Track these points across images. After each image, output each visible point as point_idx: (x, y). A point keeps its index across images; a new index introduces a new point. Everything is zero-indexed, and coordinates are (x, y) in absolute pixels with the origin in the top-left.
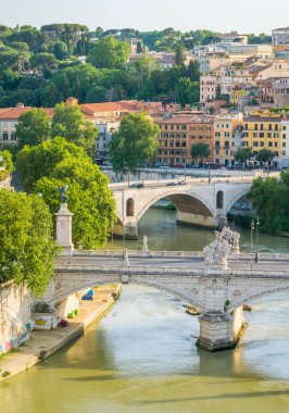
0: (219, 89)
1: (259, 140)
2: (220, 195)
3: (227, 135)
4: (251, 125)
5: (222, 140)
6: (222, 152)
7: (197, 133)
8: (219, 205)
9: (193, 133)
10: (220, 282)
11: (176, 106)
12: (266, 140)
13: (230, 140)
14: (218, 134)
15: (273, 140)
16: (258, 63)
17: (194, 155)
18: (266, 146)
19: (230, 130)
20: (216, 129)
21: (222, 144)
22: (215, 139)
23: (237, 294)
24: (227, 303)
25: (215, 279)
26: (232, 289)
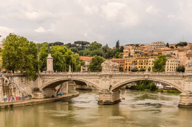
0: (129, 54)
3: (130, 64)
4: (138, 61)
5: (128, 66)
10: (108, 78)
12: (143, 66)
14: (127, 64)
15: (146, 66)
16: (144, 46)
18: (143, 68)
20: (126, 62)
22: (126, 66)
23: (115, 82)
24: (111, 86)
25: (106, 76)
26: (113, 80)
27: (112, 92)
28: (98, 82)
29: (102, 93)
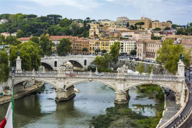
0: (95, 33)
1: (103, 47)
2: (85, 61)
3: (93, 45)
4: (101, 42)
5: (92, 47)
6: (92, 50)
7: (85, 44)
8: (85, 64)
9: (83, 44)
11: (83, 38)
12: (105, 47)
13: (95, 47)
14: (91, 45)
15: (107, 47)
17: (83, 51)
18: (105, 48)
19: (94, 44)
20: (90, 43)
21: (92, 48)
22: (90, 46)
23: (68, 83)
24: (65, 86)
25: (61, 78)
26: (66, 81)
27: (66, 91)
28: (55, 82)
29: (58, 92)
